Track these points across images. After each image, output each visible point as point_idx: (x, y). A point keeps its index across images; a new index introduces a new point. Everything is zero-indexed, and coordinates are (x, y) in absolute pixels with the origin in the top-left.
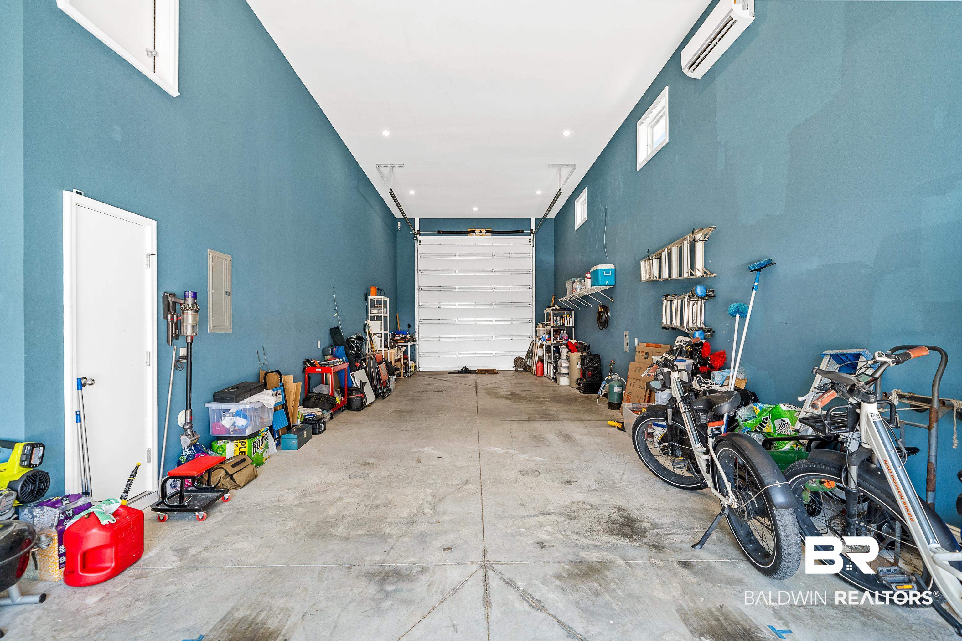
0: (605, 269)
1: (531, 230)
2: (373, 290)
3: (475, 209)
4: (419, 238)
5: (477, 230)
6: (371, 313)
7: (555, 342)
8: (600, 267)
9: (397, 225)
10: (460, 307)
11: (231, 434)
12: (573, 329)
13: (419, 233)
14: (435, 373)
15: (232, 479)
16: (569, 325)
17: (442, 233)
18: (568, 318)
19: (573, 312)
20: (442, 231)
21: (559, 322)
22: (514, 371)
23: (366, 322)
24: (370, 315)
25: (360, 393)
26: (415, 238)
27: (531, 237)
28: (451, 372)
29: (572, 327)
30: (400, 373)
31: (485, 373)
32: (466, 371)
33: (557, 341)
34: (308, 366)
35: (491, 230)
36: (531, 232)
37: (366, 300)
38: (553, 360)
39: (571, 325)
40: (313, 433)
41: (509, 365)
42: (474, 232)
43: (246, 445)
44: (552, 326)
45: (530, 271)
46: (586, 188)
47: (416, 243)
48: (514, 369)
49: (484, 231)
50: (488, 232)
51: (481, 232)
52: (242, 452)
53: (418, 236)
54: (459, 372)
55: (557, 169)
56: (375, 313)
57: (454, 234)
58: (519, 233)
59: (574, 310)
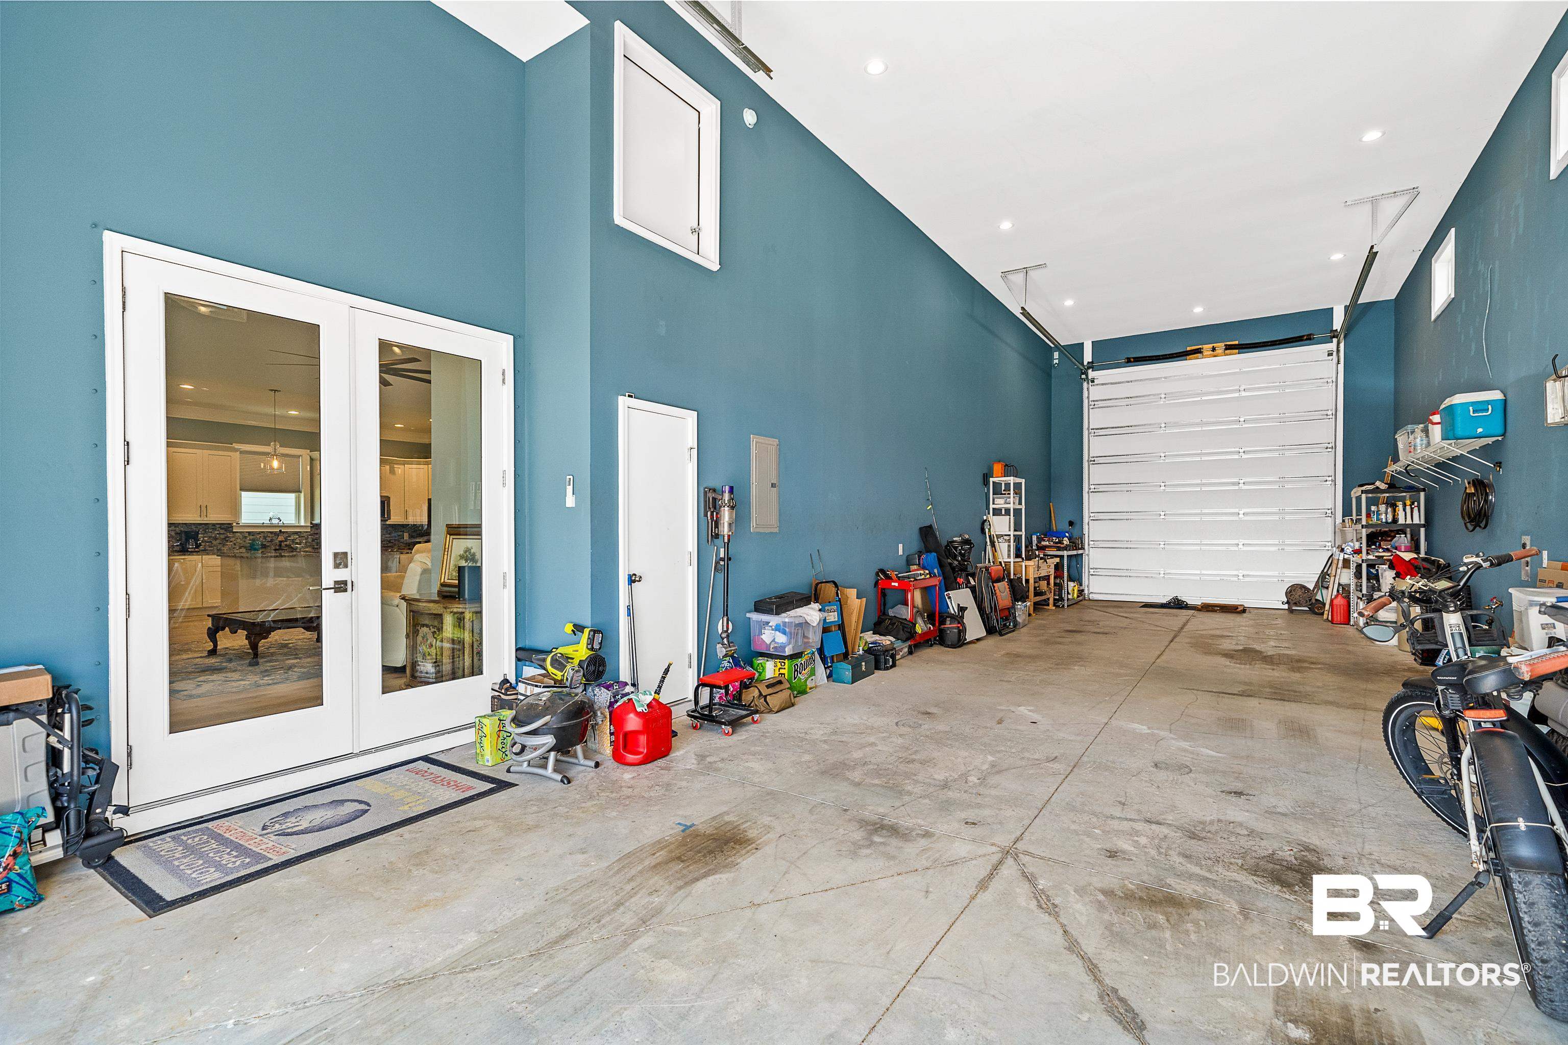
0: (1473, 404)
1: (1332, 331)
2: (998, 468)
3: (1198, 310)
4: (1091, 374)
5: (1207, 347)
6: (993, 504)
7: (1371, 557)
8: (1459, 399)
9: (1052, 358)
10: (1168, 490)
11: (772, 651)
12: (1422, 530)
13: (1091, 366)
14: (1115, 604)
15: (765, 701)
16: (1409, 521)
17: (1134, 361)
18: (1408, 508)
19: (1422, 494)
20: (1133, 358)
21: (1383, 517)
22: (1287, 612)
23: (985, 518)
24: (992, 506)
25: (956, 622)
26: (1083, 376)
27: (1332, 346)
28: (1147, 605)
29: (1419, 526)
30: (1048, 599)
31: (1216, 611)
32: (1177, 604)
33: (1377, 554)
34: (882, 579)
35: (1237, 342)
36: (1334, 335)
37: (986, 483)
38: (1364, 591)
39: (1416, 521)
40: (877, 667)
41: (1277, 600)
42: (1198, 351)
43: (786, 666)
44: (1364, 523)
45: (1330, 413)
46: (1453, 230)
47: (1085, 384)
48: (1286, 606)
49: (1220, 346)
50: (1228, 347)
51: (1214, 349)
53: (1090, 371)
54: (1163, 606)
55: (1368, 207)
56: (1000, 503)
57: (1157, 360)
58: (1302, 340)
59: (1424, 490)
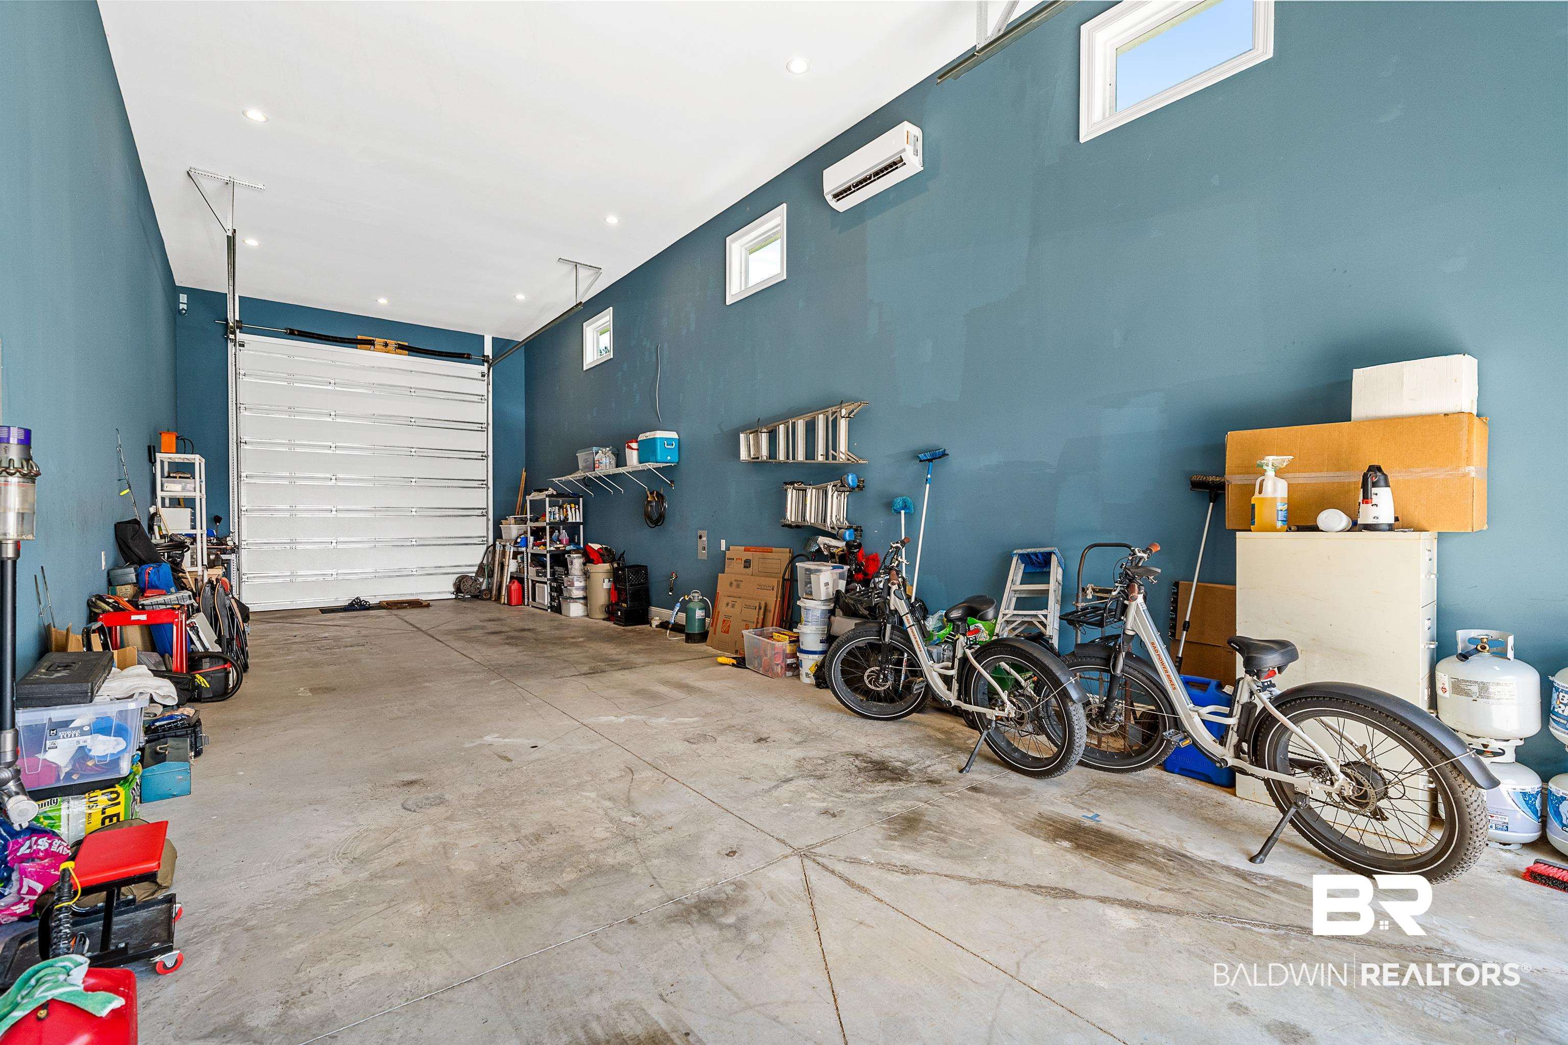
0: (666, 439)
1: (484, 356)
2: (169, 440)
3: (383, 301)
4: (240, 336)
5: (379, 341)
6: (162, 490)
7: (552, 548)
8: (659, 434)
9: (178, 302)
10: (339, 484)
12: (581, 526)
13: (240, 325)
14: (290, 613)
16: (574, 521)
17: (298, 335)
18: (573, 509)
19: (581, 499)
20: (298, 331)
21: (557, 516)
22: (453, 601)
23: (152, 510)
24: (159, 494)
25: (221, 662)
26: (231, 336)
27: (484, 368)
28: (324, 611)
29: (579, 524)
31: (405, 608)
32: (357, 606)
33: (556, 546)
34: (104, 611)
35: (406, 344)
36: (485, 359)
37: (152, 461)
38: (549, 577)
39: (578, 520)
41: (445, 591)
42: (371, 343)
43: (122, 799)
44: (548, 521)
45: (483, 426)
46: (611, 308)
47: (230, 345)
48: (453, 596)
49: (392, 343)
50: (401, 347)
51: (386, 345)
52: (111, 817)
53: (238, 331)
54: (345, 609)
55: (571, 268)
56: (171, 489)
57: (326, 340)
58: (462, 358)
59: (582, 497)
